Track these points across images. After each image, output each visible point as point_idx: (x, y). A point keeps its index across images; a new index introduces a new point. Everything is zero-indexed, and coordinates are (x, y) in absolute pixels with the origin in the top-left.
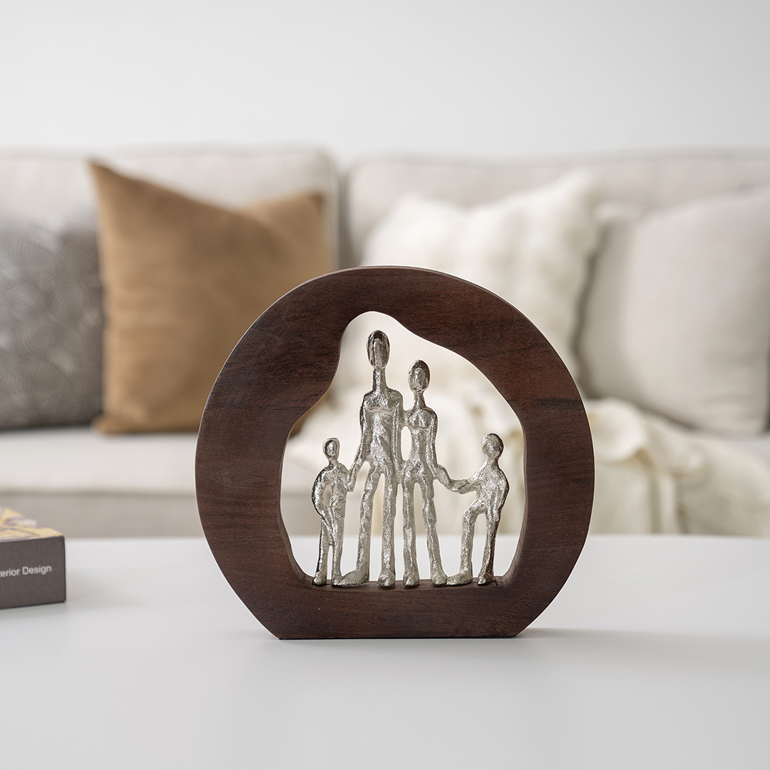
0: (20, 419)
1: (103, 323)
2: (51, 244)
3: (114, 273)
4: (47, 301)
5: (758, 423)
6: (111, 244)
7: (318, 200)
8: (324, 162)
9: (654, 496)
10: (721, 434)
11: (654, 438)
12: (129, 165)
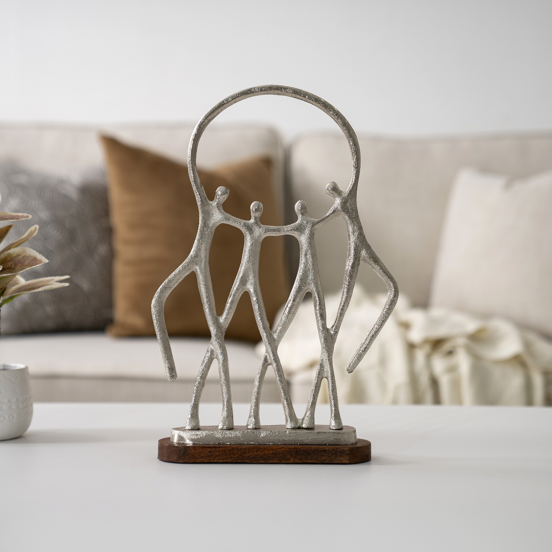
0: (50, 324)
1: (112, 255)
2: (74, 194)
3: (119, 219)
4: (71, 237)
6: (117, 196)
7: (267, 162)
9: (528, 387)
11: (527, 345)
12: (128, 137)
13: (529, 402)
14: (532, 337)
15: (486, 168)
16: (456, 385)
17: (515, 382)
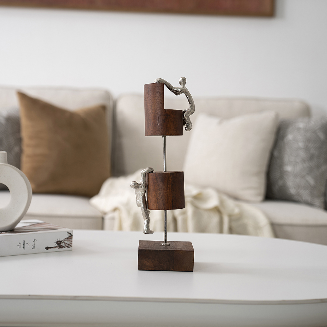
1: (21, 151)
3: (25, 133)
5: (260, 198)
6: (25, 122)
7: (104, 108)
8: (108, 95)
10: (247, 201)
11: (222, 202)
12: (33, 93)
13: (221, 231)
14: (225, 198)
15: (212, 114)
16: (185, 221)
17: (215, 219)
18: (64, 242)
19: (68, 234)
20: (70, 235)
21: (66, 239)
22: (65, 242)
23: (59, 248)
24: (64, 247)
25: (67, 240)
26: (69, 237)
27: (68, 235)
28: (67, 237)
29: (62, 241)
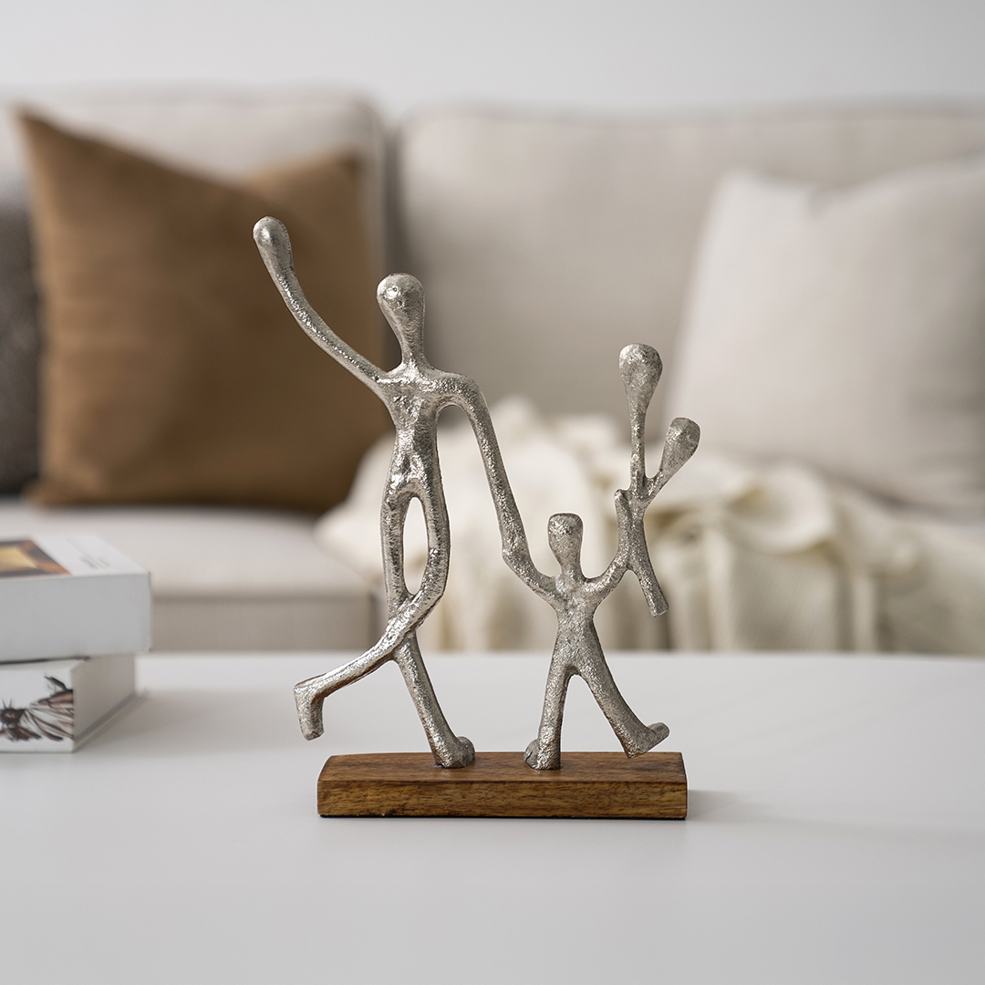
7: (350, 167)
11: (844, 521)
13: (845, 643)
18: (32, 716)
19: (49, 683)
20: (59, 689)
21: (41, 702)
22: (38, 714)
23: (11, 739)
24: (37, 737)
25: (47, 707)
26: (54, 696)
27: (49, 687)
28: (47, 694)
29: (27, 710)
